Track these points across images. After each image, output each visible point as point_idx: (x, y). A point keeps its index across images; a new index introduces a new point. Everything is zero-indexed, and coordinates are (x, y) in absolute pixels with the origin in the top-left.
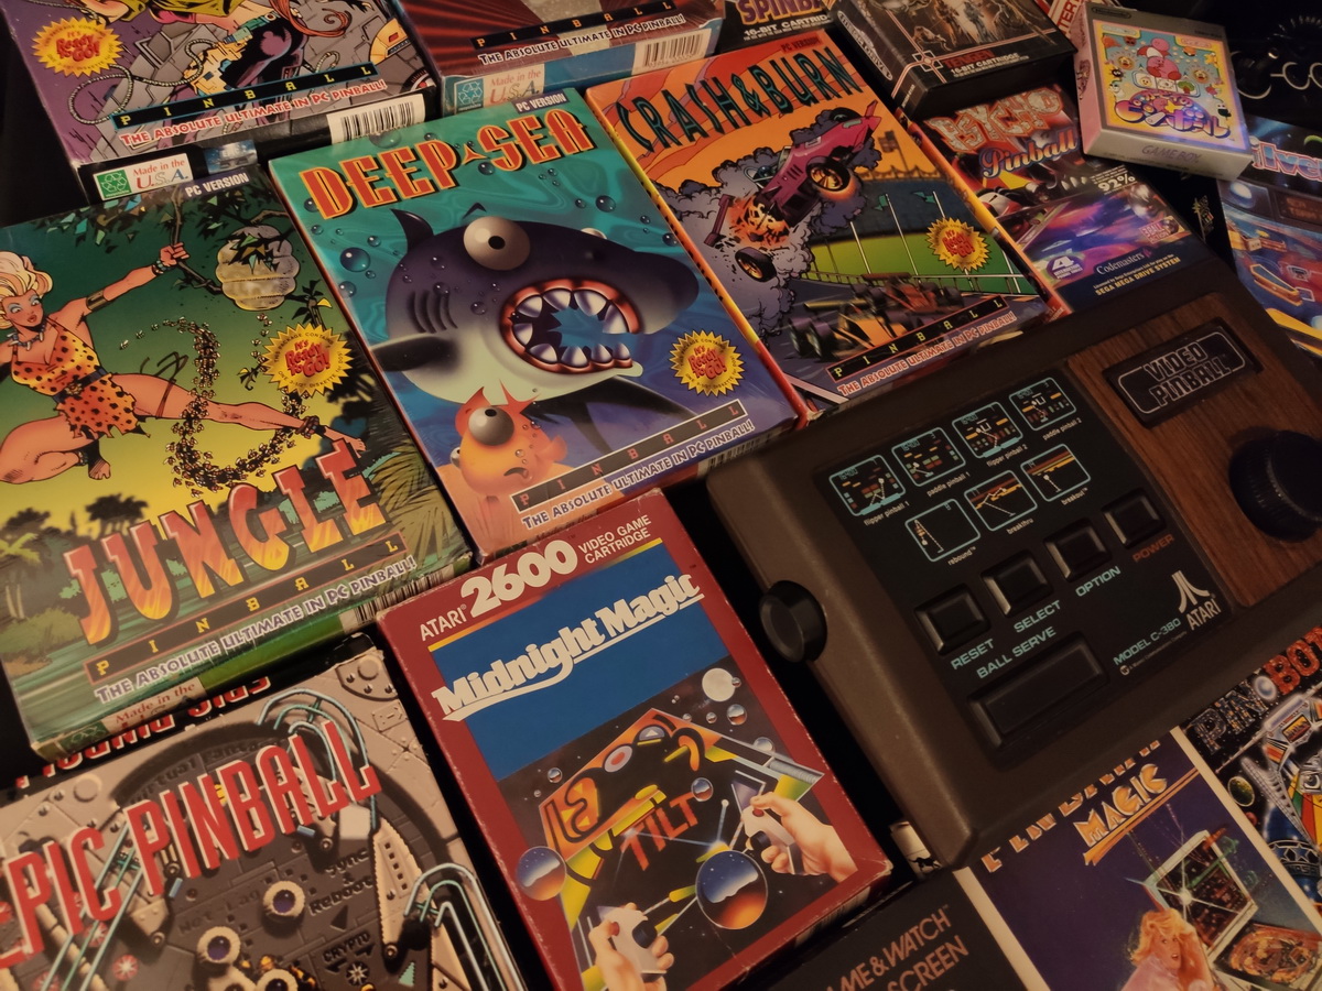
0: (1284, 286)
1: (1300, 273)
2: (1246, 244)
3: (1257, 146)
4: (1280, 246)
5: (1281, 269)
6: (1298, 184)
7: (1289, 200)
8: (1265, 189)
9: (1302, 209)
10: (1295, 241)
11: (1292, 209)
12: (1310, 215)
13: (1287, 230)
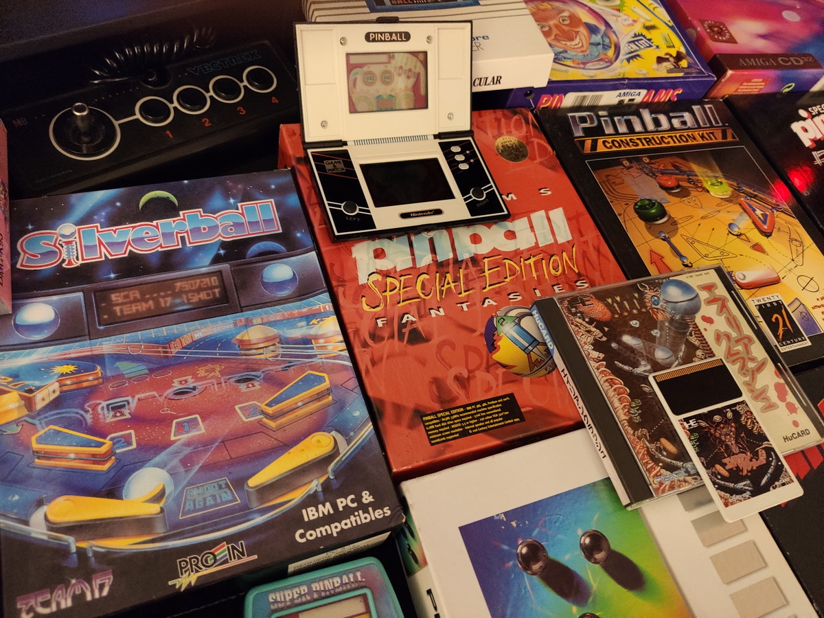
0: (88, 444)
1: (117, 409)
2: (29, 403)
3: (73, 234)
4: (89, 379)
5: (89, 417)
6: (132, 266)
7: (114, 297)
8: (81, 294)
9: (136, 301)
10: (118, 357)
11: (118, 309)
12: (143, 307)
13: (106, 346)
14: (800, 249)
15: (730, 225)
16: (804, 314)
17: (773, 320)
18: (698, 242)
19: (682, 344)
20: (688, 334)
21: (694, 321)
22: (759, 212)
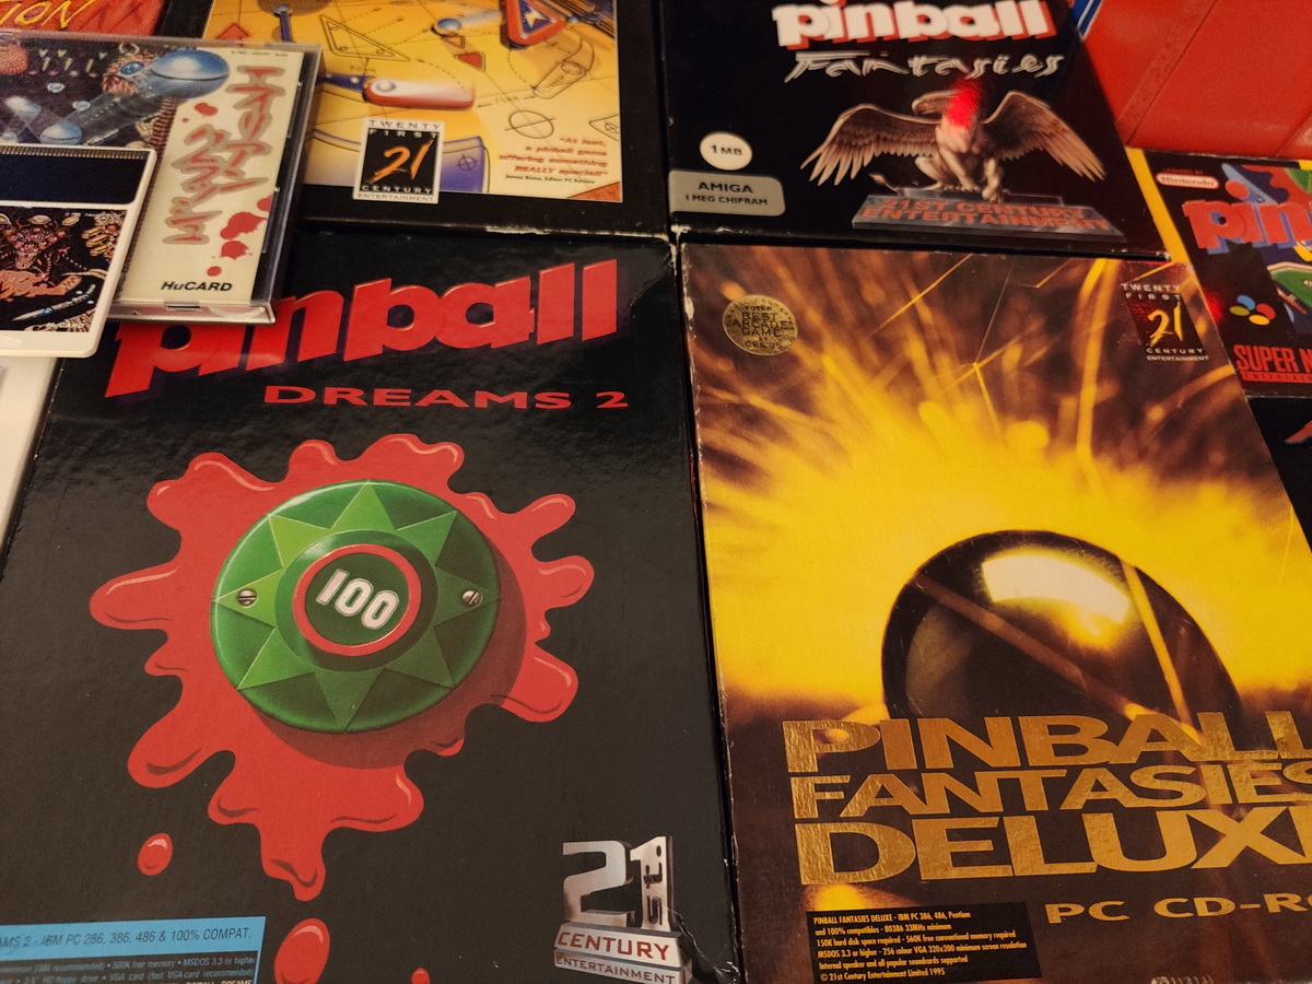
14: (569, 78)
15: (442, 22)
16: (469, 160)
17: (388, 154)
18: (347, 29)
19: (116, 127)
20: (145, 118)
21: (176, 106)
22: (532, 16)
